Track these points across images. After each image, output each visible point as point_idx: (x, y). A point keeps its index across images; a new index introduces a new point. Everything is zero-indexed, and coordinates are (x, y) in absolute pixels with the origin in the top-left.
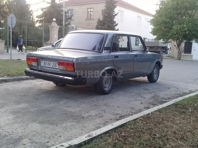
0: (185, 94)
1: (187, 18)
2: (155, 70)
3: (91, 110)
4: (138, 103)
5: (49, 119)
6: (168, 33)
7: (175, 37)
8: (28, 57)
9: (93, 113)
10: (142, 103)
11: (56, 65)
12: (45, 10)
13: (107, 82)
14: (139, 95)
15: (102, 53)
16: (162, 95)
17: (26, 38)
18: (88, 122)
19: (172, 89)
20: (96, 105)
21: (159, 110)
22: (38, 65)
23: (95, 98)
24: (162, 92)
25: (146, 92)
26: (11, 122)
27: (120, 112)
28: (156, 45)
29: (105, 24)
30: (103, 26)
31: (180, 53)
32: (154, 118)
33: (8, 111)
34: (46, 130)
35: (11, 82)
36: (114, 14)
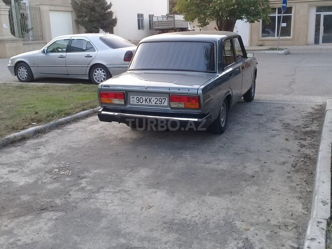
4: (281, 139)
8: (103, 92)
9: (252, 166)
10: (287, 140)
11: (163, 101)
14: (265, 127)
16: (290, 120)
19: (288, 109)
22: (125, 103)
24: (285, 117)
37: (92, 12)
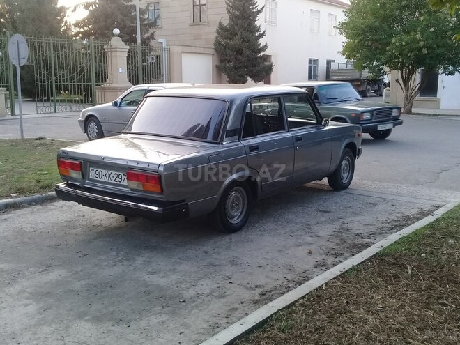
0: (408, 220)
1: (422, 19)
2: (344, 162)
3: (200, 279)
4: (302, 251)
5: (111, 309)
6: (380, 54)
7: (398, 62)
8: (62, 159)
9: (205, 286)
10: (310, 253)
11: (123, 177)
12: (94, 8)
13: (236, 205)
14: (307, 230)
15: (223, 144)
16: (357, 225)
17: (54, 78)
18: (193, 312)
19: (381, 207)
20: (212, 265)
21: (344, 273)
22: (83, 177)
23: (209, 246)
24: (359, 218)
25: (323, 219)
26: (33, 322)
27: (262, 280)
28: (357, 77)
29: (236, 34)
30: (230, 39)
31: (409, 99)
32: (331, 298)
33: (25, 291)
34: (107, 339)
35: (27, 207)
36: (254, 10)
37: (239, 57)
